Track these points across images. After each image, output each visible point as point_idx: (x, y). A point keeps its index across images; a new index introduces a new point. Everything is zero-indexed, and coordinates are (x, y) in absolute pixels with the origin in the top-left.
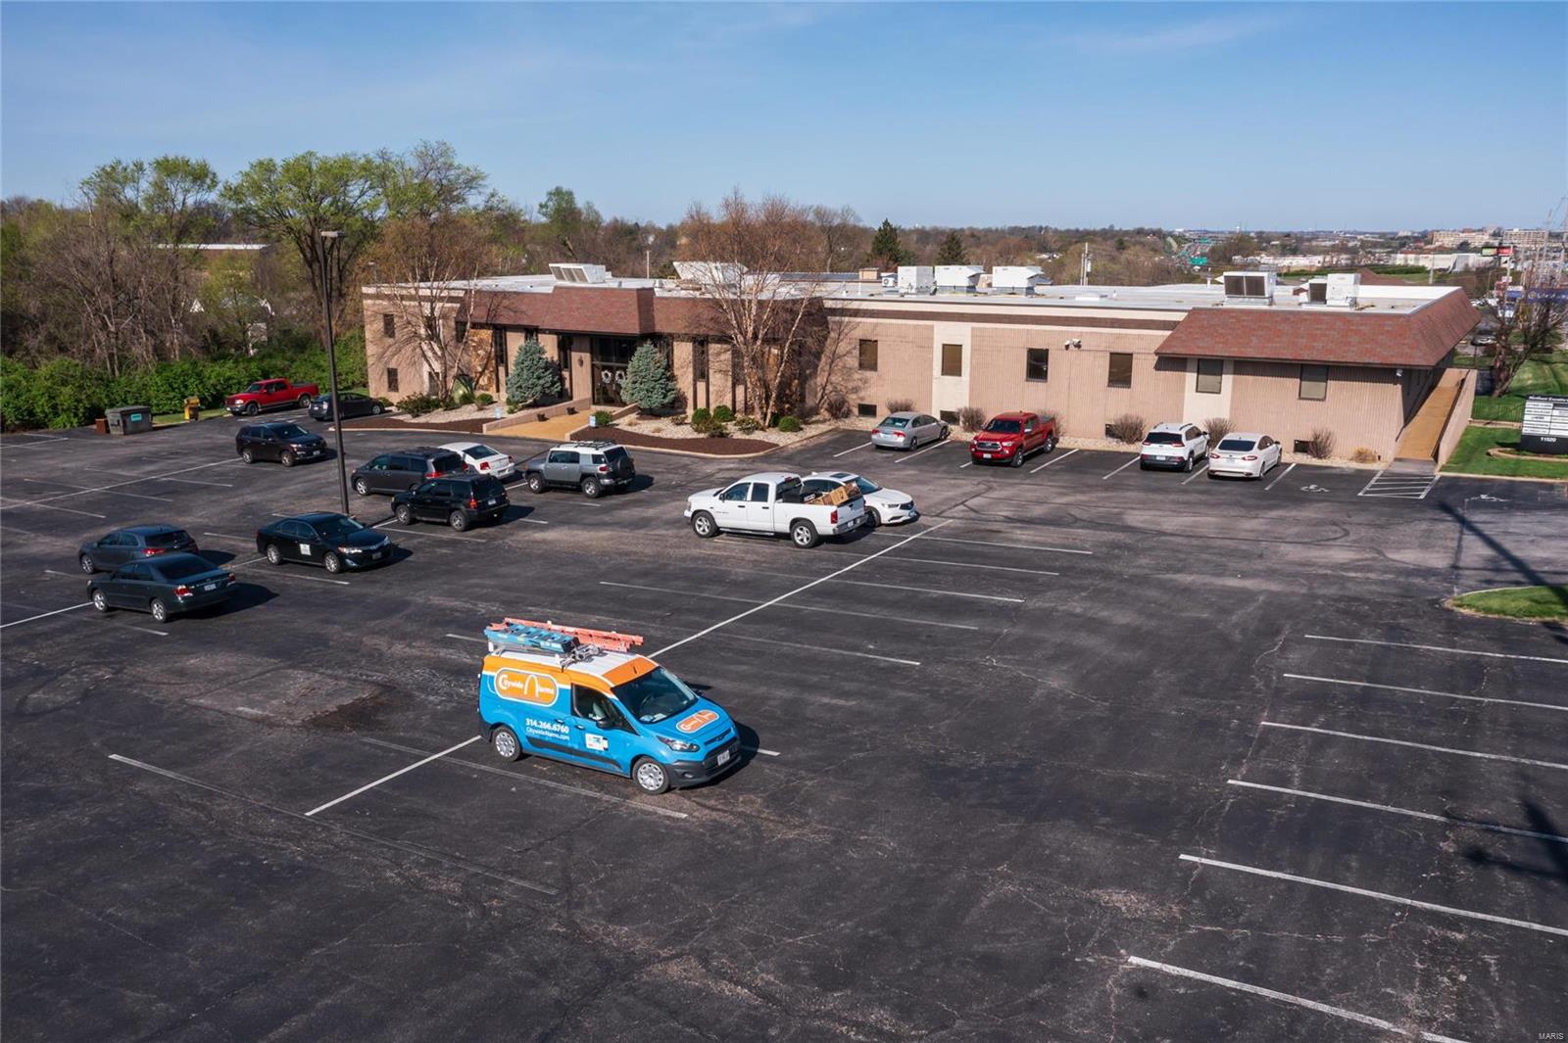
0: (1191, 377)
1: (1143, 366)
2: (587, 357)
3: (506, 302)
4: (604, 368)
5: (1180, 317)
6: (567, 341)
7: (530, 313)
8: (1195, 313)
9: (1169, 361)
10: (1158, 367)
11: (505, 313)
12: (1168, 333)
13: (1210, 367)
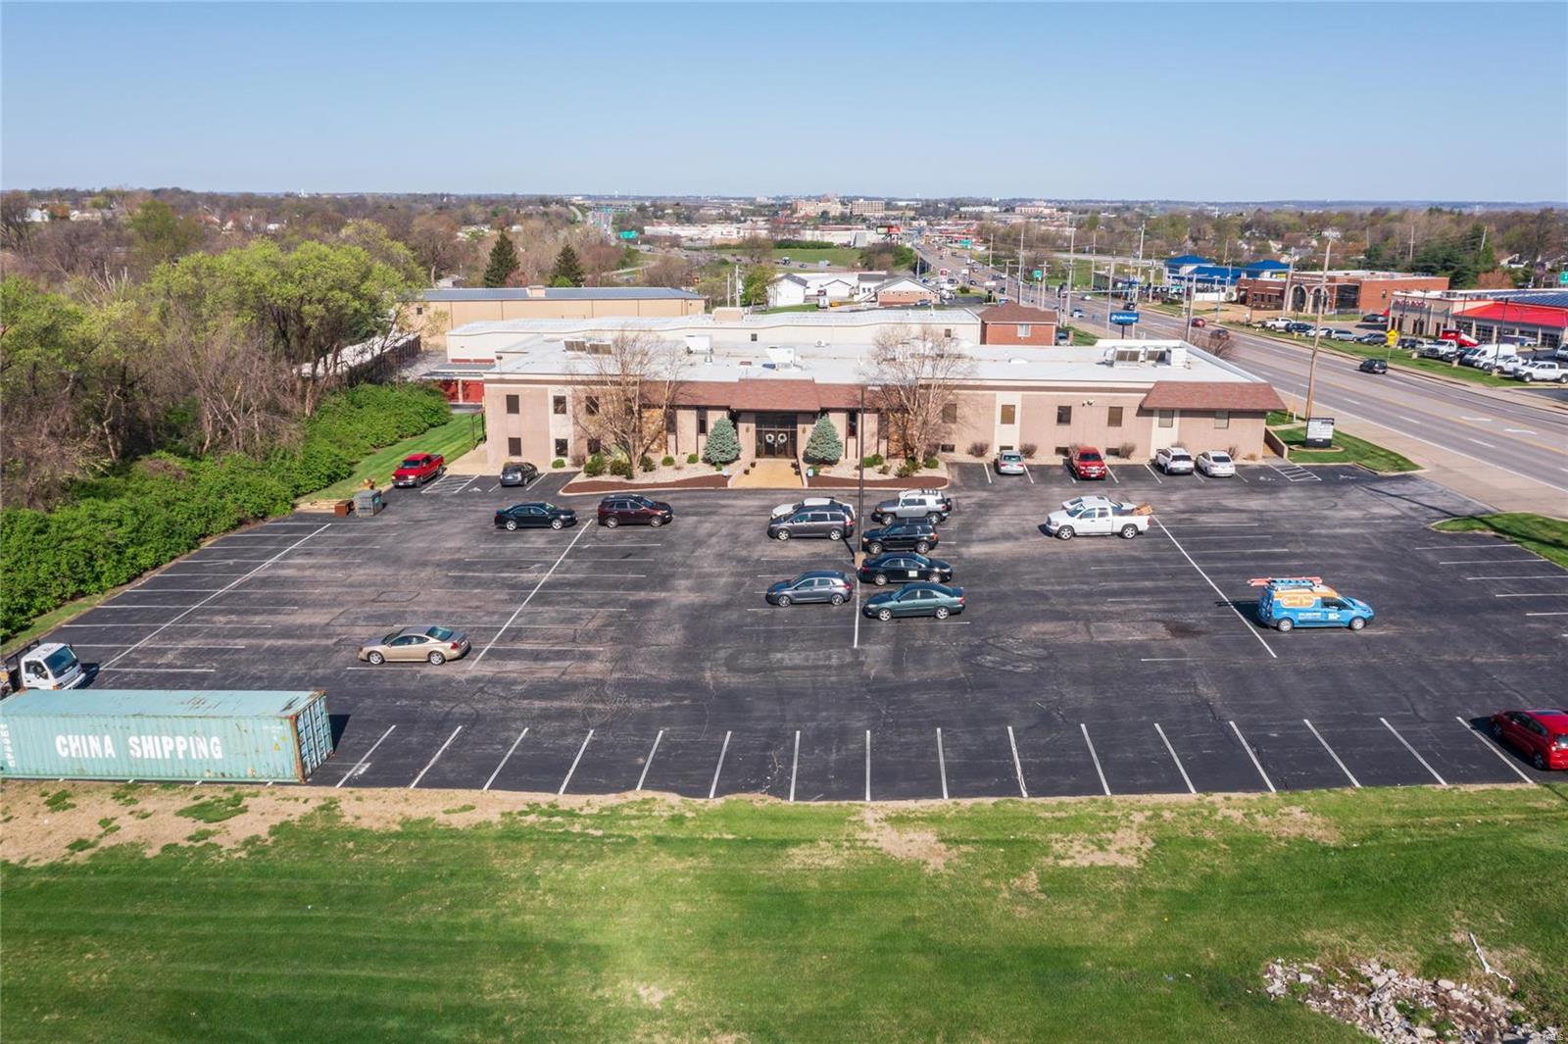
0: (1156, 420)
1: (1129, 415)
2: (753, 426)
3: (682, 389)
4: (768, 432)
5: (1150, 386)
6: (735, 417)
7: (706, 396)
8: (1158, 384)
9: (1144, 411)
10: (1137, 415)
11: (681, 396)
12: (1145, 395)
13: (1167, 413)
